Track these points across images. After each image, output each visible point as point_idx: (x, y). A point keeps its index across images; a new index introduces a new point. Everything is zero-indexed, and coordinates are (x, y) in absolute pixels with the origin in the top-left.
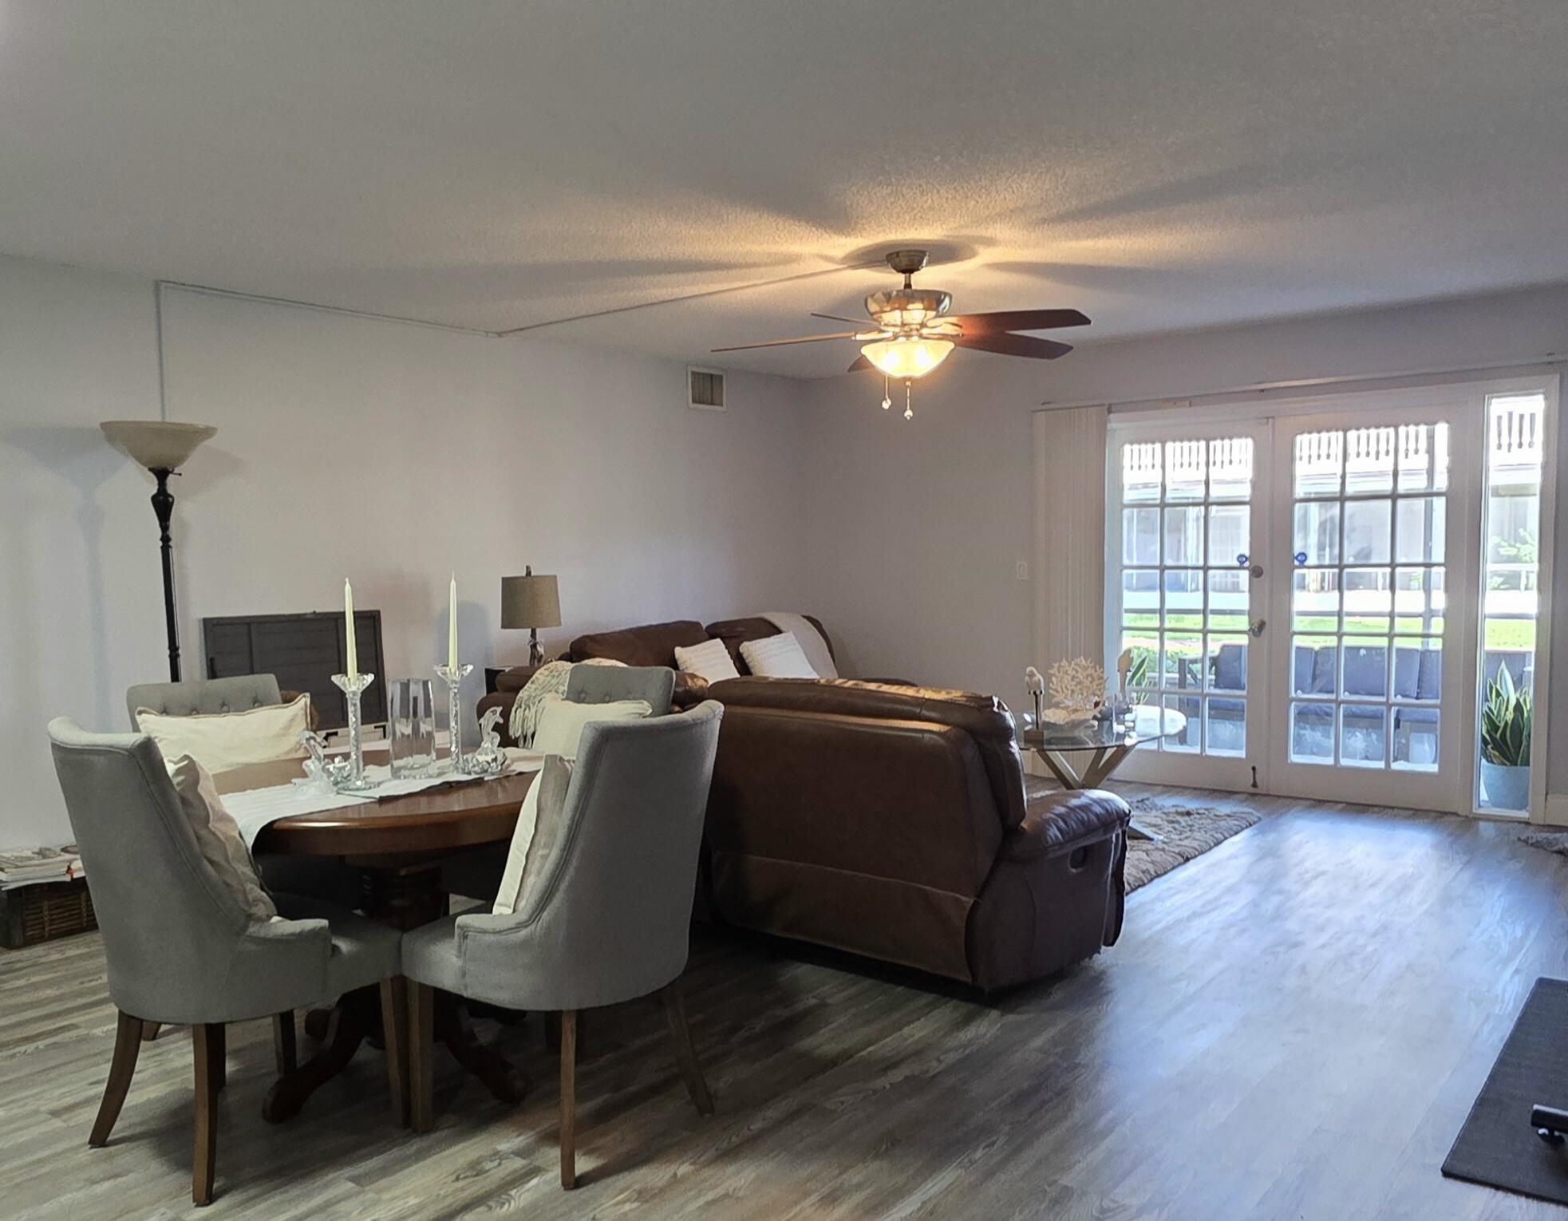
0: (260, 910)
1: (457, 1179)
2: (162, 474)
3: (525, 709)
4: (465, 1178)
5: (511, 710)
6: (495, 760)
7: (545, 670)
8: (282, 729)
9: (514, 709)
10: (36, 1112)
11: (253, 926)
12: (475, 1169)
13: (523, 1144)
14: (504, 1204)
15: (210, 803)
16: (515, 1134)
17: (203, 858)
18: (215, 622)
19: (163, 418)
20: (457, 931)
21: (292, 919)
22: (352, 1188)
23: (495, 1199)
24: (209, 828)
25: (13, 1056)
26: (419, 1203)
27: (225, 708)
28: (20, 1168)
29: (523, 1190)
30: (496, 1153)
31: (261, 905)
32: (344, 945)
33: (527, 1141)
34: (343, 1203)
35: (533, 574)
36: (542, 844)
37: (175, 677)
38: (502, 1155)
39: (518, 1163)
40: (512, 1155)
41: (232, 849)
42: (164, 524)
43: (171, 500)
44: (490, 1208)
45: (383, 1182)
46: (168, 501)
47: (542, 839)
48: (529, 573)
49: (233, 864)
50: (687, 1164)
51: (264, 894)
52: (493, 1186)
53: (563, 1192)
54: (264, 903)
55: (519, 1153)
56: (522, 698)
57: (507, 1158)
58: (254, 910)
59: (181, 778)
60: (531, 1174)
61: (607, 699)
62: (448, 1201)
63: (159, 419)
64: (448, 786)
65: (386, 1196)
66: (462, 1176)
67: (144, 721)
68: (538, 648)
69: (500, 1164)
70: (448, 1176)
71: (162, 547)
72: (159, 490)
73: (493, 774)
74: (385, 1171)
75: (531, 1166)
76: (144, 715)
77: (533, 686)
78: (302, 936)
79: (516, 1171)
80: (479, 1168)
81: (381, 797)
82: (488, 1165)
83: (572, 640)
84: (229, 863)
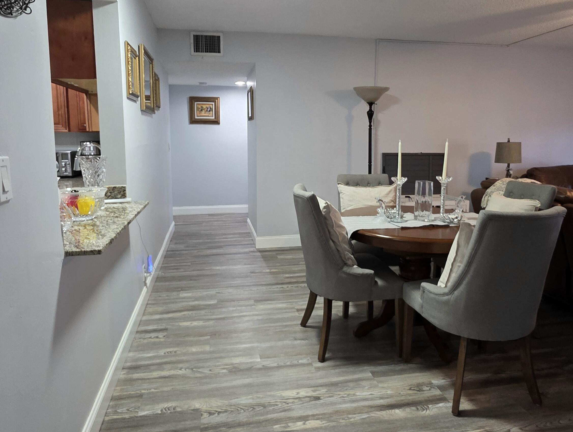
0: (350, 262)
1: (410, 389)
2: (371, 104)
3: (489, 197)
4: (414, 390)
5: (483, 196)
6: (457, 218)
7: (501, 181)
8: (386, 194)
9: (484, 196)
10: (293, 308)
11: (345, 268)
12: (419, 388)
13: (443, 384)
14: (424, 410)
15: (334, 220)
16: (442, 378)
17: (330, 239)
18: (386, 154)
19: (375, 85)
20: (421, 288)
21: (362, 268)
22: (370, 376)
23: (421, 406)
24: (333, 229)
25: (297, 287)
26: (391, 394)
27: (369, 185)
28: (280, 326)
29: (434, 407)
30: (431, 383)
31: (350, 261)
32: (380, 282)
33: (446, 383)
34: (364, 382)
35: (510, 141)
36: (459, 261)
37: (370, 172)
38: (433, 386)
39: (438, 392)
40: (436, 387)
41: (341, 238)
42: (370, 121)
43: (373, 113)
44: (418, 409)
45: (382, 379)
46: (372, 113)
47: (459, 259)
48: (509, 141)
49: (341, 243)
50: (518, 427)
51: (352, 256)
52: (423, 399)
53: (452, 416)
54: (352, 260)
55: (441, 388)
56: (488, 192)
57: (434, 388)
58: (347, 262)
59: (325, 210)
60: (441, 400)
61: (522, 197)
62: (402, 398)
63: (374, 86)
64: (432, 226)
65: (380, 385)
66: (412, 389)
67: (340, 187)
68: (510, 171)
69: (430, 390)
70: (406, 386)
71: (369, 129)
72: (369, 110)
73: (454, 224)
74: (385, 374)
75: (443, 396)
76: (340, 185)
77: (494, 187)
78: (363, 275)
79: (435, 396)
80: (420, 387)
81: (402, 227)
82: (425, 388)
83: (528, 169)
84: (339, 243)
